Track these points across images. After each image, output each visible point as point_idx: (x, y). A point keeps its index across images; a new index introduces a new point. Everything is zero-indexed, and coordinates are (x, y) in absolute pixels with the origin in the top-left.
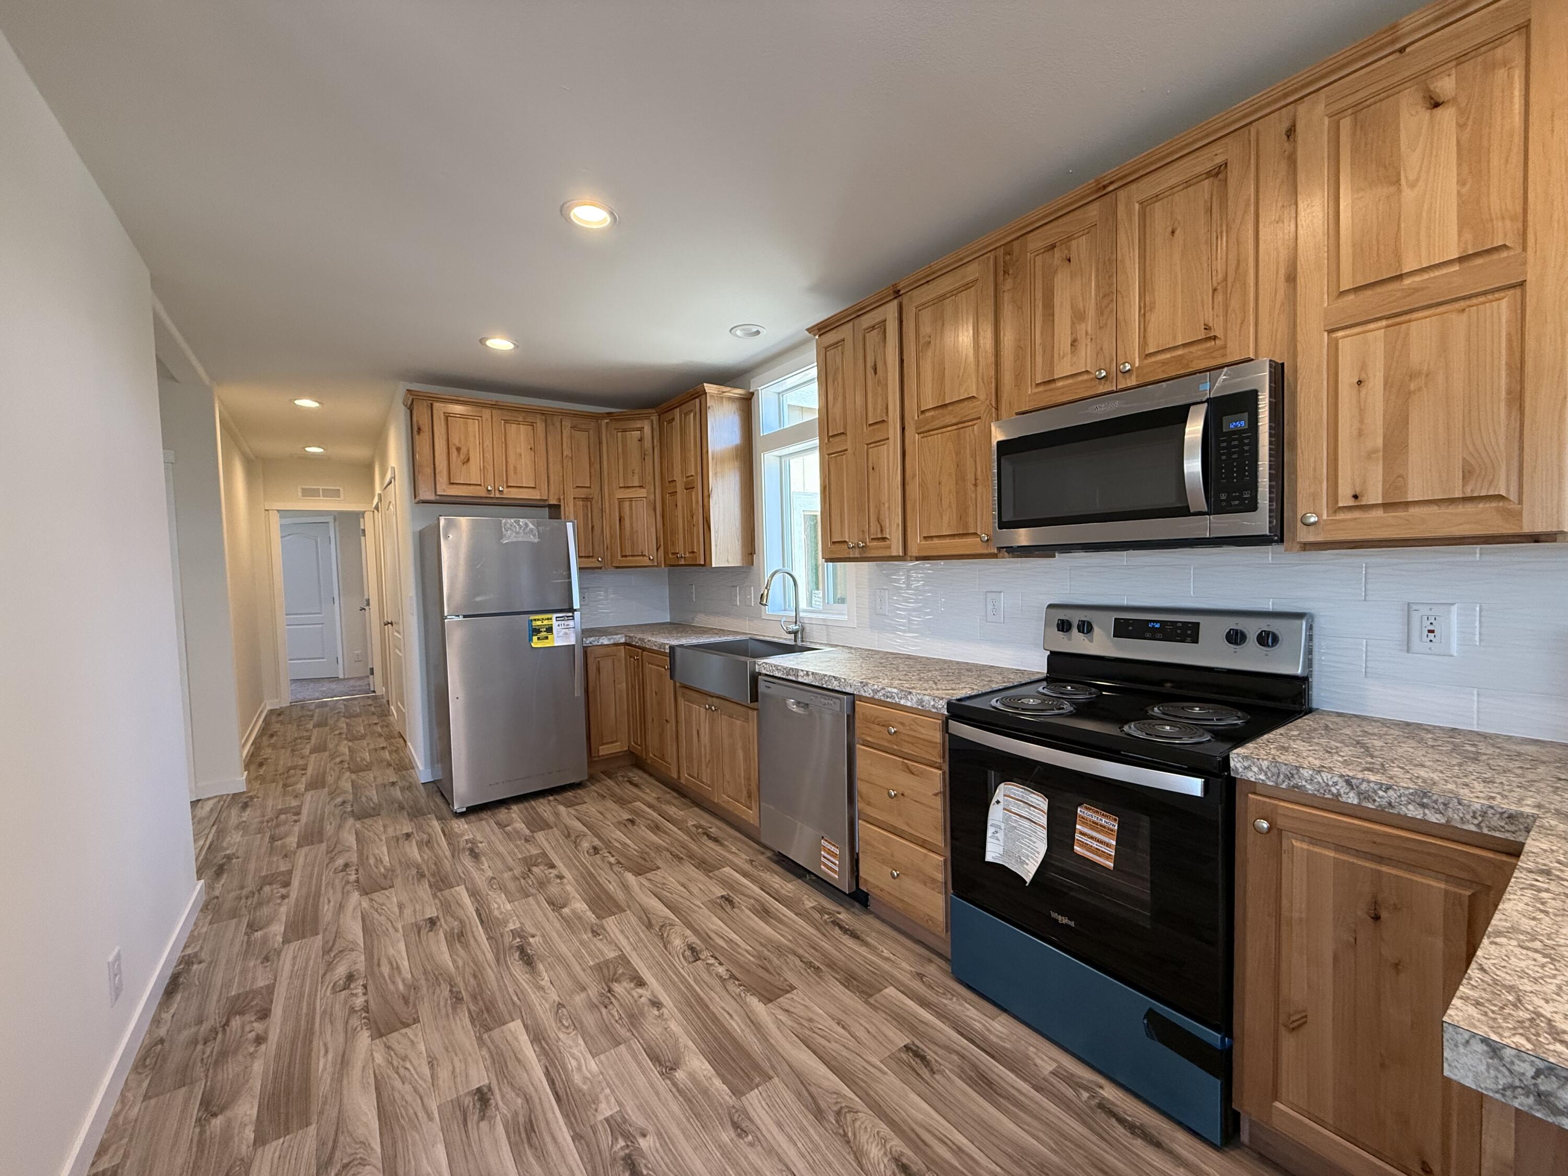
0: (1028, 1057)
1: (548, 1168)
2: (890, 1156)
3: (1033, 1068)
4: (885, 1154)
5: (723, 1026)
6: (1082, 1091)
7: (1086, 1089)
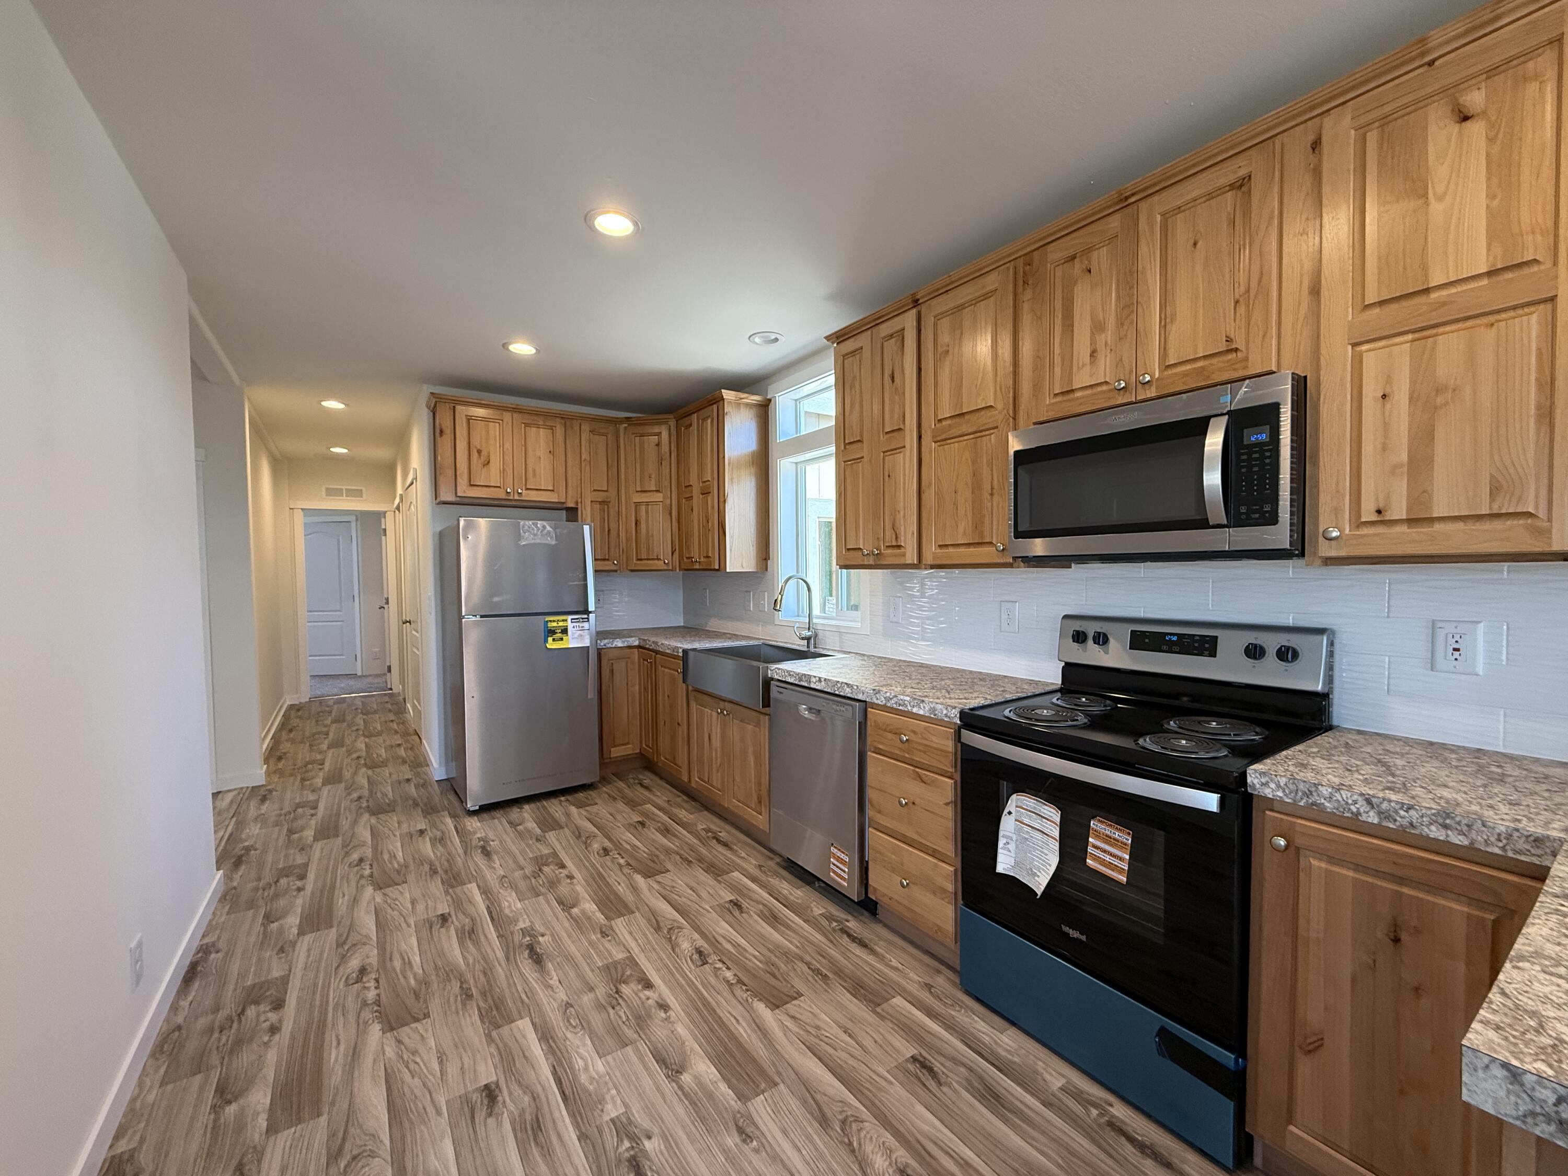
0: (1038, 1073)
1: (554, 1167)
2: (895, 1167)
3: (1041, 1082)
4: (890, 1164)
5: (730, 1031)
6: (1092, 1109)
7: (1096, 1106)
